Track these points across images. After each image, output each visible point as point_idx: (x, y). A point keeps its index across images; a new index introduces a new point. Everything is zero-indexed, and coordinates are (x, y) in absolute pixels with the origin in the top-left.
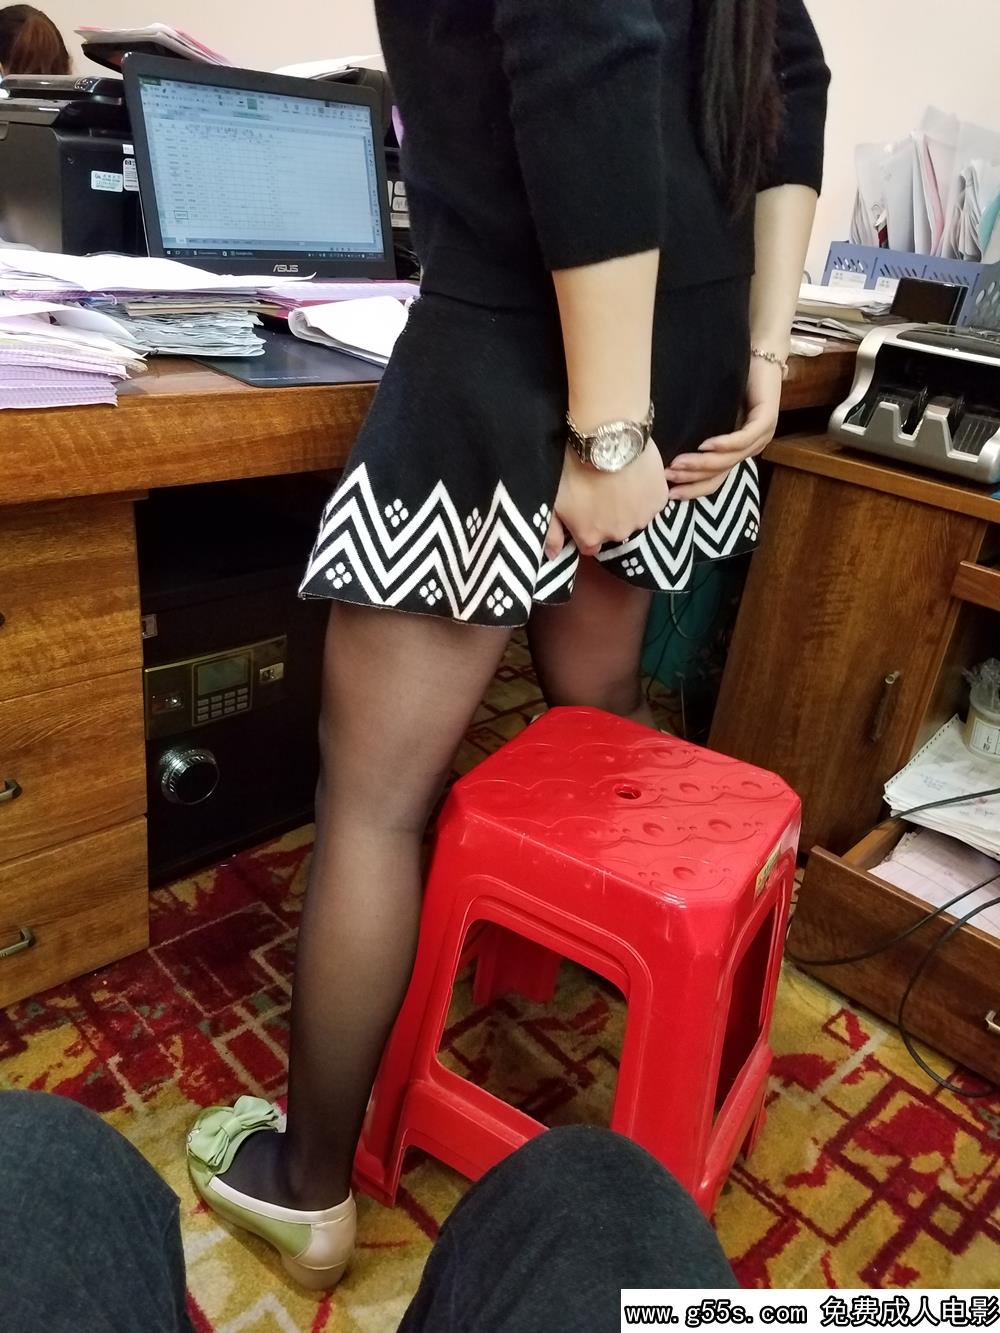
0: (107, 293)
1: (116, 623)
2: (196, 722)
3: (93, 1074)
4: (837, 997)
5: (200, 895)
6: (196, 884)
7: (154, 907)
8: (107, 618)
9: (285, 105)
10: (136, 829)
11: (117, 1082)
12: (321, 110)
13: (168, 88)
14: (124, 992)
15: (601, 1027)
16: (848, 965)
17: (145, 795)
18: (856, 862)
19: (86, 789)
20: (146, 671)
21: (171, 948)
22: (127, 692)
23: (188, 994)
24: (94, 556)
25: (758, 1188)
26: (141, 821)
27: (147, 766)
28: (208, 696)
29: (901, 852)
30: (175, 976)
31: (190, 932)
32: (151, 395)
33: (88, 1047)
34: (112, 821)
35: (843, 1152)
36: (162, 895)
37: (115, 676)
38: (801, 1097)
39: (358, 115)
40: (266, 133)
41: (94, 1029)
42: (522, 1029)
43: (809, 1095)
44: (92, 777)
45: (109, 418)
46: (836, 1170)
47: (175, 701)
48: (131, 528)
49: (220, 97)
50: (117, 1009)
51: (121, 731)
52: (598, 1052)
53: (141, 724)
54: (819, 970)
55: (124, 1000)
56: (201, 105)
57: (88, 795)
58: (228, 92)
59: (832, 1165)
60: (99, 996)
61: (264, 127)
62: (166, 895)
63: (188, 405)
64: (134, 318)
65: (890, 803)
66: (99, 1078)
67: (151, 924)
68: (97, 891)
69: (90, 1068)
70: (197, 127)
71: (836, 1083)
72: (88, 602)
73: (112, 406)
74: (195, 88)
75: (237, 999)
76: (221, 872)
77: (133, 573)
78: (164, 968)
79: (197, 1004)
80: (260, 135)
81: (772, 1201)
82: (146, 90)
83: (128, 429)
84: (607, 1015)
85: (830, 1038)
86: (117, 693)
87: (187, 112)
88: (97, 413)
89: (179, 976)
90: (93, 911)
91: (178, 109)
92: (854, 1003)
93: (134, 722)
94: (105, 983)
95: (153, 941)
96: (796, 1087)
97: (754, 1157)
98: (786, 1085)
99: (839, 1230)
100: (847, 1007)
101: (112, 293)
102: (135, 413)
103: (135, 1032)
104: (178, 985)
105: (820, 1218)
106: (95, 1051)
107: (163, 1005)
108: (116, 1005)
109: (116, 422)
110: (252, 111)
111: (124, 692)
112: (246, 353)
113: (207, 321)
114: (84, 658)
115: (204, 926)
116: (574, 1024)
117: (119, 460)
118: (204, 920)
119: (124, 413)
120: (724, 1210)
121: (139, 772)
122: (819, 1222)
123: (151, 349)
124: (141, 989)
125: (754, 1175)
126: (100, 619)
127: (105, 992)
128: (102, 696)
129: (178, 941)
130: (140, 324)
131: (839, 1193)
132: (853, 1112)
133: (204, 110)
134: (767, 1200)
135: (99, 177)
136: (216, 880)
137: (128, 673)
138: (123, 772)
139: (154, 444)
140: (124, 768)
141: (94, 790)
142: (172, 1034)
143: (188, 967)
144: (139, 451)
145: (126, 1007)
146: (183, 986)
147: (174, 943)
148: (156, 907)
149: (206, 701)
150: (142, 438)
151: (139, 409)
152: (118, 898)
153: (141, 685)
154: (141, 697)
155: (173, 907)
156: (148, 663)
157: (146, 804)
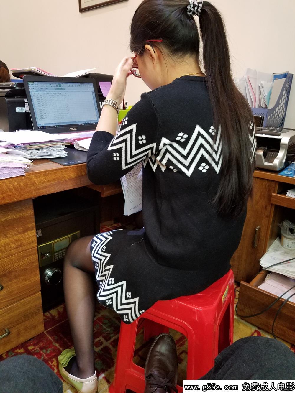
1: (29, 235)
2: (54, 260)
4: (253, 326)
5: (59, 313)
6: (58, 310)
7: (45, 318)
8: (26, 233)
9: (69, 85)
10: (37, 296)
12: (79, 85)
13: (36, 84)
14: (38, 346)
15: (184, 344)
16: (255, 317)
17: (40, 285)
18: (254, 285)
19: (22, 285)
20: (39, 246)
21: (51, 330)
23: (57, 345)
24: (21, 216)
26: (40, 293)
27: (40, 276)
29: (267, 280)
30: (53, 340)
31: (56, 325)
32: (35, 172)
34: (31, 294)
36: (47, 314)
37: (29, 250)
39: (90, 86)
40: (64, 93)
44: (24, 281)
45: (23, 179)
47: (48, 254)
48: (32, 207)
49: (51, 85)
50: (36, 351)
51: (32, 266)
52: (183, 352)
53: (37, 263)
54: (247, 319)
55: (38, 348)
56: (46, 88)
57: (23, 287)
58: (53, 83)
60: (30, 348)
61: (64, 92)
62: (49, 314)
63: (45, 173)
64: (29, 150)
65: (262, 265)
67: (44, 324)
68: (27, 316)
70: (45, 94)
72: (20, 229)
73: (24, 176)
74: (44, 83)
77: (33, 219)
78: (49, 337)
79: (60, 348)
80: (63, 94)
82: (30, 85)
83: (29, 182)
84: (185, 340)
86: (30, 255)
87: (42, 90)
88: (20, 178)
90: (26, 322)
91: (39, 89)
92: (259, 328)
93: (36, 263)
94: (32, 343)
95: (45, 329)
100: (257, 329)
101: (23, 144)
103: (42, 358)
104: (54, 342)
107: (50, 349)
109: (25, 180)
110: (60, 88)
111: (32, 255)
112: (62, 156)
113: (51, 148)
114: (20, 246)
115: (61, 323)
117: (27, 190)
118: (61, 321)
119: (27, 177)
121: (38, 278)
123: (34, 158)
124: (43, 344)
126: (24, 234)
127: (32, 346)
128: (26, 256)
129: (53, 328)
130: (31, 151)
133: (47, 89)
135: (18, 109)
136: (63, 308)
137: (33, 249)
138: (33, 279)
139: (37, 185)
140: (33, 277)
141: (25, 285)
142: (53, 358)
143: (57, 336)
144: (32, 187)
145: (38, 351)
146: (55, 342)
147: (52, 329)
148: (46, 318)
149: (57, 253)
150: (33, 184)
151: (32, 176)
152: (34, 317)
153: (37, 252)
154: (37, 255)
155: (51, 317)
156: (39, 244)
157: (40, 288)
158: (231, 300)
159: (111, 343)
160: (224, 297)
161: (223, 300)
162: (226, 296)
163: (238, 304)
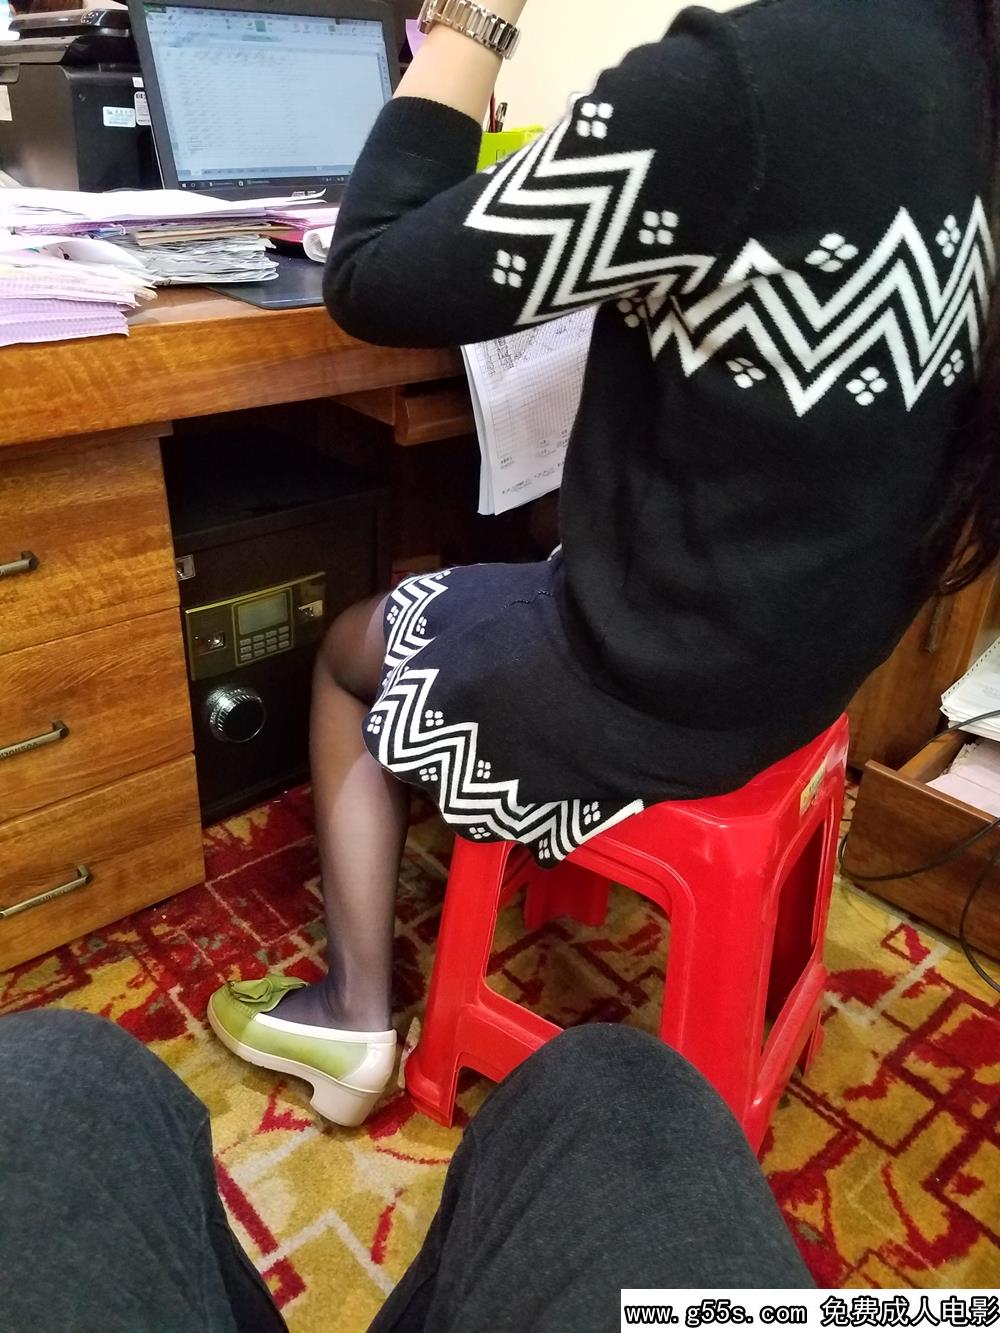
0: (116, 223)
1: (151, 563)
2: (240, 662)
3: (155, 1004)
4: (896, 912)
5: (254, 830)
6: (250, 820)
7: (210, 843)
8: (141, 558)
9: (295, 25)
10: (184, 767)
11: (178, 1011)
12: (332, 29)
13: (174, 15)
14: (183, 925)
15: (653, 947)
16: (906, 879)
17: (192, 733)
18: (913, 776)
19: (133, 728)
20: (187, 612)
21: (227, 881)
22: (167, 632)
23: (245, 925)
24: (124, 495)
25: (816, 1102)
26: (187, 759)
27: (192, 704)
28: (251, 635)
29: (961, 764)
30: (233, 909)
31: (245, 866)
32: (163, 324)
33: (149, 978)
34: (161, 759)
35: (905, 1065)
36: (216, 831)
37: (154, 616)
38: (860, 1012)
39: (370, 31)
40: (277, 55)
41: (155, 961)
42: (574, 950)
43: (868, 1010)
44: (138, 716)
45: (123, 348)
46: (896, 1082)
47: (217, 641)
48: (158, 465)
49: (227, 21)
50: (176, 942)
51: (163, 671)
52: (651, 972)
53: (182, 664)
54: (878, 886)
55: (183, 933)
56: (209, 30)
57: (135, 734)
58: (236, 16)
59: (891, 1077)
60: (159, 930)
61: (275, 49)
62: (222, 832)
63: (199, 332)
64: (145, 248)
65: (947, 714)
66: (161, 1008)
67: (206, 859)
68: (149, 828)
69: (152, 999)
70: (206, 54)
71: (896, 997)
72: (121, 542)
73: (123, 336)
74: (201, 13)
75: (293, 928)
76: (274, 808)
77: (164, 511)
78: (222, 901)
79: (254, 934)
80: (272, 58)
81: (832, 1114)
82: (151, 18)
83: (142, 359)
84: (659, 935)
85: (889, 953)
86: (156, 633)
87: (196, 39)
88: (109, 344)
89: (237, 909)
90: (148, 847)
91: (186, 36)
92: (914, 918)
93: (176, 662)
94: (164, 917)
95: (209, 876)
96: (854, 1002)
97: (811, 1072)
98: (844, 1000)
99: (900, 1141)
100: (907, 922)
101: (121, 222)
102: (148, 342)
103: (195, 962)
104: (235, 916)
105: (881, 1130)
106: (157, 983)
107: (221, 936)
108: (175, 938)
109: (130, 352)
110: (261, 34)
111: (164, 632)
112: (260, 277)
113: (219, 247)
114: (122, 598)
115: (259, 860)
116: (627, 945)
117: (137, 388)
118: (260, 854)
119: (136, 342)
120: (782, 1124)
121: (184, 710)
122: (878, 1132)
123: (163, 279)
124: (200, 922)
125: (812, 1088)
126: (135, 559)
127: (165, 925)
128: (142, 636)
129: (235, 875)
130: (151, 254)
131: (901, 1104)
132: (914, 1025)
133: (211, 35)
134: (827, 1113)
135: (111, 113)
136: (269, 816)
137: (167, 612)
138: (168, 711)
139: (169, 374)
140: (169, 707)
141: (141, 729)
142: (230, 964)
143: (244, 900)
144: (155, 381)
145: (184, 939)
146: (239, 917)
147: (230, 877)
148: (212, 843)
149: (248, 640)
150: (157, 367)
151: (152, 338)
152: (172, 834)
153: (180, 626)
154: (181, 636)
155: (229, 843)
156: (185, 603)
157: (193, 742)
158: (830, 809)
159: (417, 930)
160: (809, 793)
161: (804, 804)
162: (814, 791)
163: (849, 837)
